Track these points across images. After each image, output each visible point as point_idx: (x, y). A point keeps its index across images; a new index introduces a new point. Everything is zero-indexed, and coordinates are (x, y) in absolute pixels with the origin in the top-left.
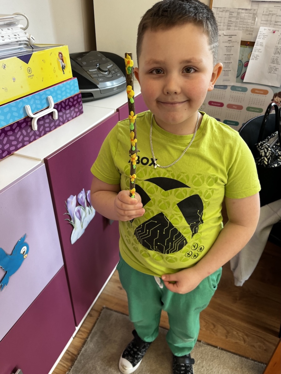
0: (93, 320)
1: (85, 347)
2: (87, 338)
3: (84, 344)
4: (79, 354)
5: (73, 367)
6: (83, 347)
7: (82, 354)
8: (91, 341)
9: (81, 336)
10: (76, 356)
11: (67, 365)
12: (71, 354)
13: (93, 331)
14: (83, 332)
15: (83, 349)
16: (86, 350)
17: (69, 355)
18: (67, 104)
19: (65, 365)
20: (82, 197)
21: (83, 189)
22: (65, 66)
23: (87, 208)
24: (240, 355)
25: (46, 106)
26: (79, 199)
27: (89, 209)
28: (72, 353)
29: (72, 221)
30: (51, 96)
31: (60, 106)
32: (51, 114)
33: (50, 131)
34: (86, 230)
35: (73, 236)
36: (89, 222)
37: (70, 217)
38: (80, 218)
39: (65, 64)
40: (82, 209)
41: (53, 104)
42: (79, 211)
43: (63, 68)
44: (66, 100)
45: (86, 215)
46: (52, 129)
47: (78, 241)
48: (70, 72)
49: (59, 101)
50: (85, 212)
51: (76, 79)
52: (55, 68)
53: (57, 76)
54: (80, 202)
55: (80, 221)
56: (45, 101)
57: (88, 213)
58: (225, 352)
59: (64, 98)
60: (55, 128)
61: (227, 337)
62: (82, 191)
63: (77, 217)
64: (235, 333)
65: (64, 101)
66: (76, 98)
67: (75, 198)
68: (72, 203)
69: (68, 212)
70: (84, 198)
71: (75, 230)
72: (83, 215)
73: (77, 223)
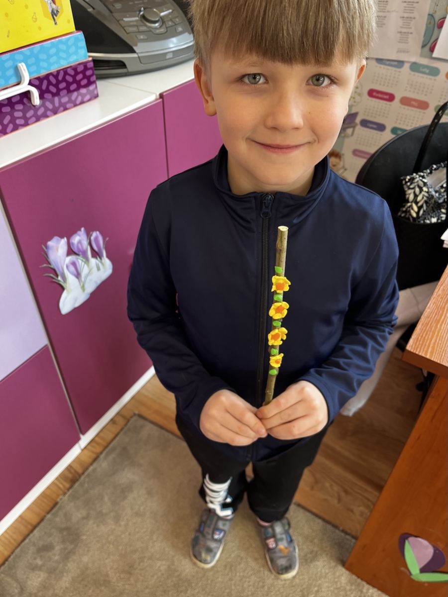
0: (115, 429)
1: (95, 465)
2: (101, 453)
3: (95, 460)
4: (83, 473)
5: (71, 491)
6: (91, 464)
7: (89, 475)
8: (105, 458)
9: (93, 449)
10: (80, 476)
11: (64, 486)
12: (72, 471)
13: (111, 445)
14: (98, 444)
15: (91, 468)
16: (94, 470)
17: (71, 472)
18: (60, 78)
19: (61, 486)
20: (80, 242)
21: (83, 229)
22: (57, 11)
23: (93, 261)
24: (324, 520)
25: (14, 80)
26: (73, 244)
27: (97, 261)
28: (76, 472)
29: (60, 278)
30: (23, 64)
31: (45, 83)
32: (27, 95)
33: (26, 124)
34: (93, 295)
35: (64, 302)
36: (99, 282)
37: (54, 271)
38: (78, 275)
39: (59, 8)
40: (80, 261)
41: (27, 78)
42: (74, 264)
43: (54, 14)
44: (58, 72)
45: (90, 271)
46: (29, 122)
47: (75, 311)
48: (69, 21)
49: (43, 73)
50: (88, 266)
51: (80, 35)
52: (35, 13)
53: (40, 28)
54: (75, 250)
55: (77, 280)
56: (11, 72)
57: (95, 269)
58: (301, 510)
59: (54, 69)
60: (38, 120)
61: (312, 488)
62: (79, 232)
63: (72, 273)
64: (327, 485)
65: (55, 74)
66: (81, 68)
67: (64, 241)
68: (57, 249)
69: (49, 263)
70: (85, 243)
71: (68, 293)
72: (85, 270)
73: (71, 281)
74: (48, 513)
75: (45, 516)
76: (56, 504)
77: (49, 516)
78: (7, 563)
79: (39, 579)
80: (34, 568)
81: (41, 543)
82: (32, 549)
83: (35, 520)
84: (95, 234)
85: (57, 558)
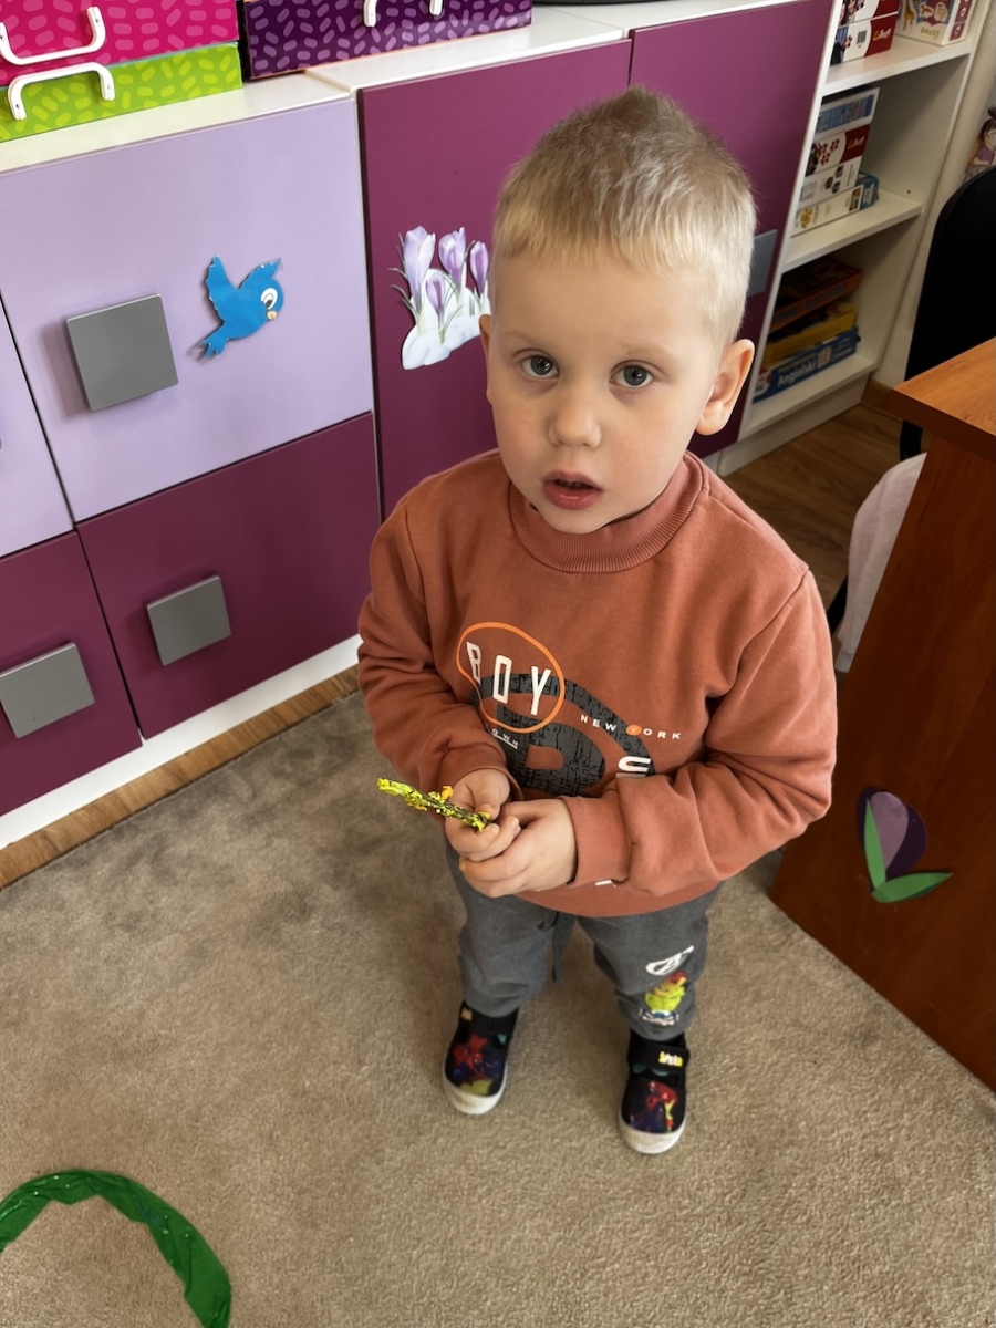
20: (453, 251)
21: (462, 230)
23: (466, 293)
26: (443, 250)
27: (473, 297)
29: (412, 301)
33: (415, 43)
34: (454, 353)
35: (410, 347)
36: (469, 336)
37: (407, 285)
38: (439, 309)
40: (448, 285)
42: (437, 285)
45: (459, 308)
46: (421, 40)
47: (423, 370)
50: (458, 299)
54: (444, 261)
55: (436, 316)
57: (466, 309)
60: (432, 41)
62: (455, 233)
63: (431, 301)
67: (431, 238)
68: (419, 247)
69: (403, 268)
70: (461, 255)
71: (420, 333)
72: (450, 307)
73: (426, 316)
74: (314, 713)
75: (309, 717)
76: (329, 705)
77: (315, 717)
78: (240, 759)
79: (284, 789)
80: (279, 774)
81: (295, 747)
82: (281, 751)
83: (294, 718)
84: (479, 247)
85: (316, 769)
